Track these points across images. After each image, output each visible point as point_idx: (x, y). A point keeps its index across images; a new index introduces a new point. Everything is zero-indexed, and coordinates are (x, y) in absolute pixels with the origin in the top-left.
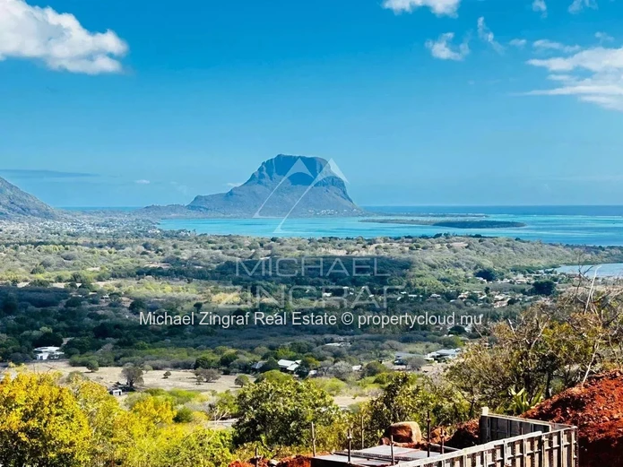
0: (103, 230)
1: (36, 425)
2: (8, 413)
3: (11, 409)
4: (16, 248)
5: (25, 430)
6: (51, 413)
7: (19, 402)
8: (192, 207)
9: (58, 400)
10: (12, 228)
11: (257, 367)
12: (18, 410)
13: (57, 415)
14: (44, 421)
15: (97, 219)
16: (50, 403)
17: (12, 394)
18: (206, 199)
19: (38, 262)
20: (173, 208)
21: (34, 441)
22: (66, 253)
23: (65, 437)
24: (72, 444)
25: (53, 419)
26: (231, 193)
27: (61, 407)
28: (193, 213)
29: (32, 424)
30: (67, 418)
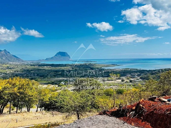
0: (32, 63)
1: (22, 91)
2: (14, 88)
3: (15, 87)
4: (18, 66)
5: (19, 92)
6: (26, 88)
7: (17, 85)
8: (46, 60)
9: (28, 84)
10: (17, 63)
11: (58, 83)
12: (17, 87)
13: (28, 88)
14: (24, 90)
15: (31, 62)
16: (26, 85)
17: (15, 83)
18: (48, 58)
19: (21, 68)
20: (43, 60)
21: (22, 95)
22: (26, 67)
23: (30, 94)
24: (32, 96)
25: (27, 89)
26: (52, 58)
27: (29, 86)
28: (46, 61)
29: (21, 90)
30: (31, 89)
